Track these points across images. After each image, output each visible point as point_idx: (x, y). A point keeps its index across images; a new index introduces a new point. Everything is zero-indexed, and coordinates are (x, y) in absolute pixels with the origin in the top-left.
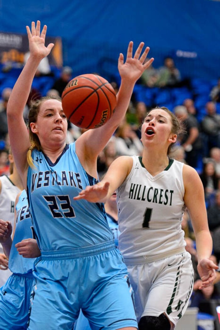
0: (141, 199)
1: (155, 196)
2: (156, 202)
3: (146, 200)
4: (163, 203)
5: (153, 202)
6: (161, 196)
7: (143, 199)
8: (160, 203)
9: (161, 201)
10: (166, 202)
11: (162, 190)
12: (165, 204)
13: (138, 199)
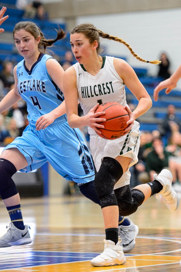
0: (91, 96)
1: (100, 91)
2: (102, 94)
3: (95, 95)
4: (107, 93)
5: (100, 95)
6: (104, 89)
7: (92, 96)
8: (105, 93)
9: (105, 92)
10: (109, 92)
11: (103, 84)
12: (109, 93)
13: (89, 97)
